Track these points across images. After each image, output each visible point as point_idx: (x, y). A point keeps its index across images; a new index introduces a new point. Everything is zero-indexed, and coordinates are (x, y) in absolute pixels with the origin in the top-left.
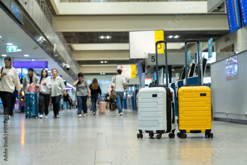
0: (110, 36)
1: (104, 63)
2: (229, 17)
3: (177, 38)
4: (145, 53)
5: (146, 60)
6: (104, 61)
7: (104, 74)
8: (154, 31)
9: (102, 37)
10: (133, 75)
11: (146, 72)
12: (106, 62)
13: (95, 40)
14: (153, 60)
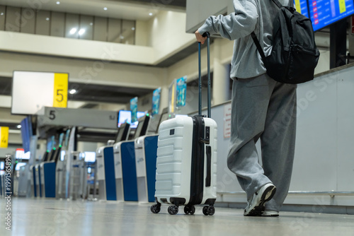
3: (74, 95)
4: (38, 106)
5: (39, 118)
10: (3, 143)
11: (38, 135)
14: (52, 117)
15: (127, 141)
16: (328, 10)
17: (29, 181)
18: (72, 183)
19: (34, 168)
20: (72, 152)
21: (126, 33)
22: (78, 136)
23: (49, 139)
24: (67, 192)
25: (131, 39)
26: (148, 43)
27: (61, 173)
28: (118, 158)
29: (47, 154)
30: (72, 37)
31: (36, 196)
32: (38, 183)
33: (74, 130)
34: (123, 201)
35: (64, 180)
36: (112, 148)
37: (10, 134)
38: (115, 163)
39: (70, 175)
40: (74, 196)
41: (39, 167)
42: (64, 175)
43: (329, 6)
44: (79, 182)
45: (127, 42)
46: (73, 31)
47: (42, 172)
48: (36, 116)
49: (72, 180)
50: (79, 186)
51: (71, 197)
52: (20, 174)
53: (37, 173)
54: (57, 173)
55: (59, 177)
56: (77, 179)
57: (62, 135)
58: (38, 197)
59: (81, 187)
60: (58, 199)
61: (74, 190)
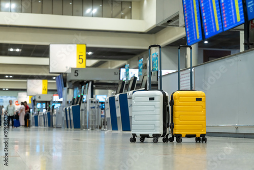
0: (20, 48)
1: (9, 78)
2: (188, 30)
3: (91, 55)
4: (67, 67)
5: (67, 75)
6: (9, 75)
7: (7, 89)
8: (76, 45)
9: (12, 50)
10: (44, 91)
11: (67, 87)
12: (11, 77)
13: (4, 52)
14: (76, 74)
15: (123, 93)
16: (231, 19)
17: (63, 118)
18: (91, 119)
19: (66, 109)
20: (90, 98)
21: (125, 10)
22: (94, 86)
23: (75, 89)
24: (87, 125)
25: (129, 15)
26: (141, 17)
27: (83, 111)
28: (117, 104)
29: (74, 99)
30: (88, 16)
31: (68, 127)
32: (69, 119)
33: (90, 84)
34: (122, 131)
35: (85, 117)
36: (114, 97)
37: (48, 83)
38: (116, 107)
39: (89, 113)
40: (92, 127)
41: (69, 108)
42: (85, 113)
43: (232, 17)
44: (95, 118)
45: (126, 17)
46: (88, 11)
47: (71, 112)
48: (66, 74)
49: (91, 117)
50: (95, 121)
51: (91, 128)
52: (57, 112)
53: (68, 113)
54: (81, 112)
55: (82, 114)
56: (94, 116)
57: (83, 87)
58: (69, 128)
59: (97, 121)
60: (82, 129)
61: (92, 123)
